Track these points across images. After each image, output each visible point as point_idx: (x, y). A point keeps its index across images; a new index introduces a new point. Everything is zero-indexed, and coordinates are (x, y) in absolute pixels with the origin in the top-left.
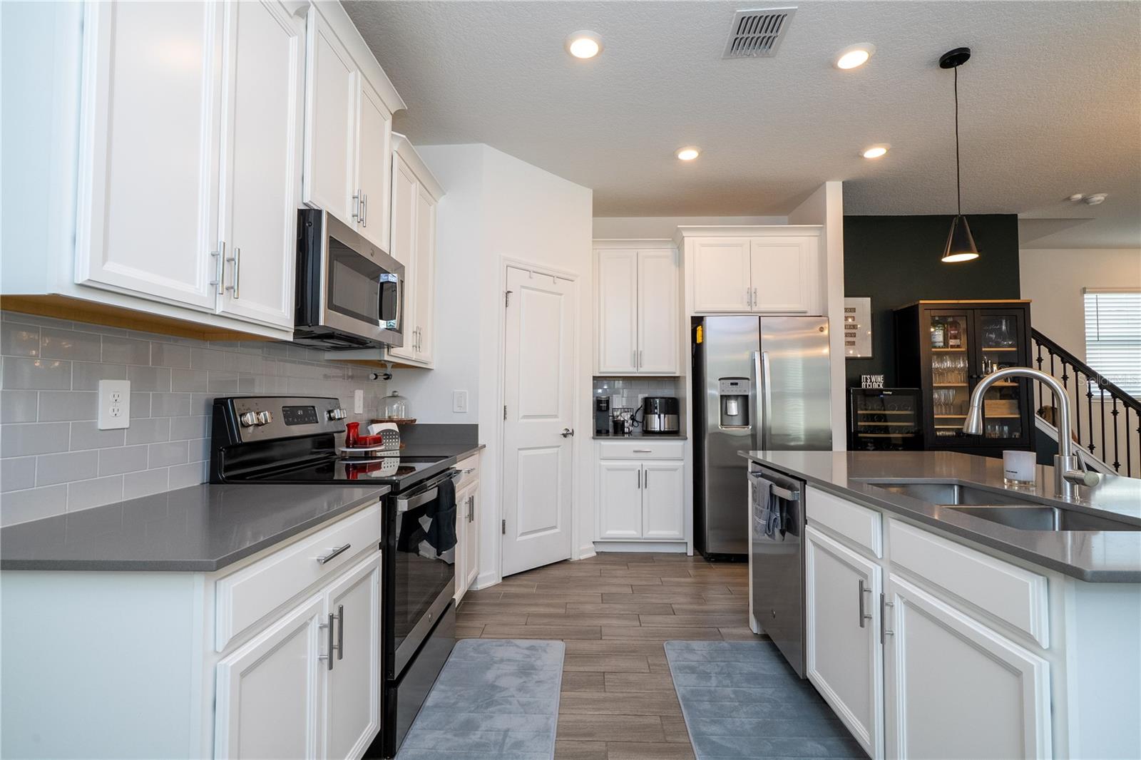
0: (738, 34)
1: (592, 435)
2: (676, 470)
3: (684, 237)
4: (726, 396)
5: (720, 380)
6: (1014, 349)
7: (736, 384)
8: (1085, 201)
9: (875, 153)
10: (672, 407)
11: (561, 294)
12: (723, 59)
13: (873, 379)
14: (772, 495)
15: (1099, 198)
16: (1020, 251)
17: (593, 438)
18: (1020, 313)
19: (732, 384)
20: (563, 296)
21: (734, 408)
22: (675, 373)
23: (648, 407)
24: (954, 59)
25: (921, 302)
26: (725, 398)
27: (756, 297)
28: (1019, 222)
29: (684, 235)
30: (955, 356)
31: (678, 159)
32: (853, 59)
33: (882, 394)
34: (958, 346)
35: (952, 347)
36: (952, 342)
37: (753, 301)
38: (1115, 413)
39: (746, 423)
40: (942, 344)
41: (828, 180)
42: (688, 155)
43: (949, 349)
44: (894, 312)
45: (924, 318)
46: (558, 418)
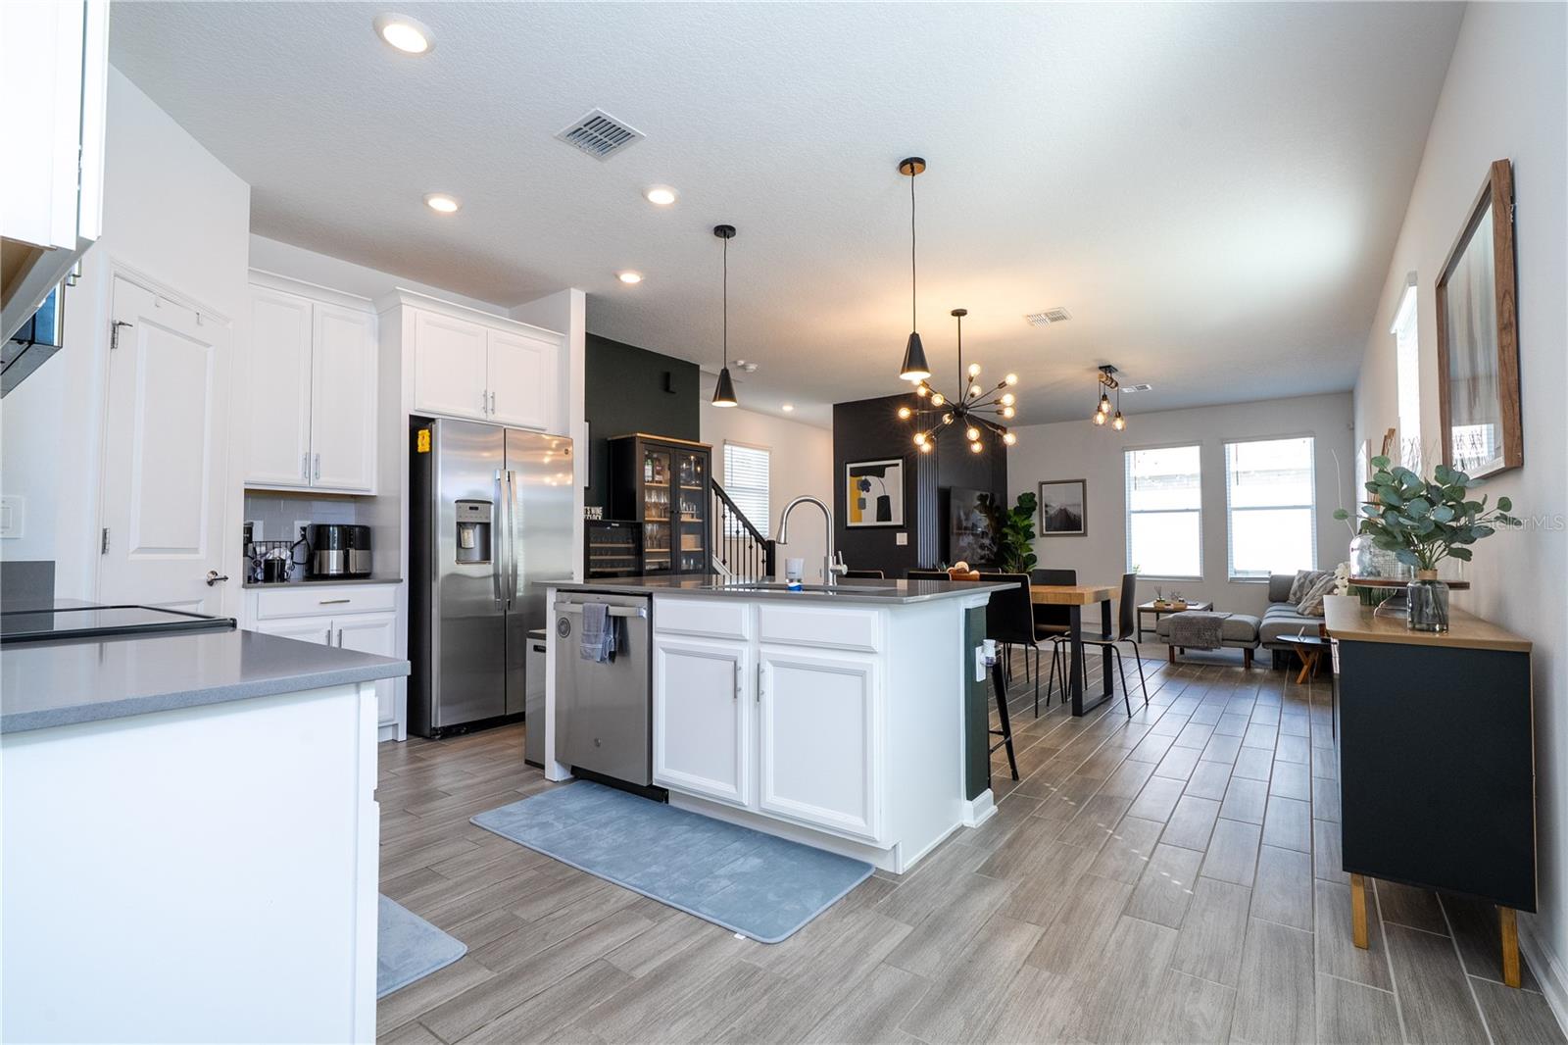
0: (585, 126)
1: (242, 583)
2: (383, 625)
3: (401, 304)
4: (464, 523)
5: (457, 502)
6: (700, 488)
7: (477, 508)
8: (744, 367)
9: (630, 278)
10: (358, 538)
11: (208, 346)
12: (556, 138)
13: (593, 512)
14: (608, 616)
15: (752, 367)
16: (701, 401)
17: (244, 586)
18: (703, 455)
19: (471, 508)
20: (211, 348)
21: (472, 538)
22: (368, 491)
23: (318, 538)
24: (724, 231)
25: (639, 435)
26: (461, 526)
27: (493, 402)
28: (701, 374)
29: (403, 302)
30: (659, 490)
31: (427, 205)
32: (662, 197)
33: (610, 526)
34: (661, 482)
35: (657, 482)
36: (657, 478)
37: (490, 407)
38: (751, 547)
39: (486, 556)
40: (650, 479)
41: (574, 287)
42: (443, 205)
43: (655, 484)
44: (609, 442)
45: (640, 451)
46: (198, 553)
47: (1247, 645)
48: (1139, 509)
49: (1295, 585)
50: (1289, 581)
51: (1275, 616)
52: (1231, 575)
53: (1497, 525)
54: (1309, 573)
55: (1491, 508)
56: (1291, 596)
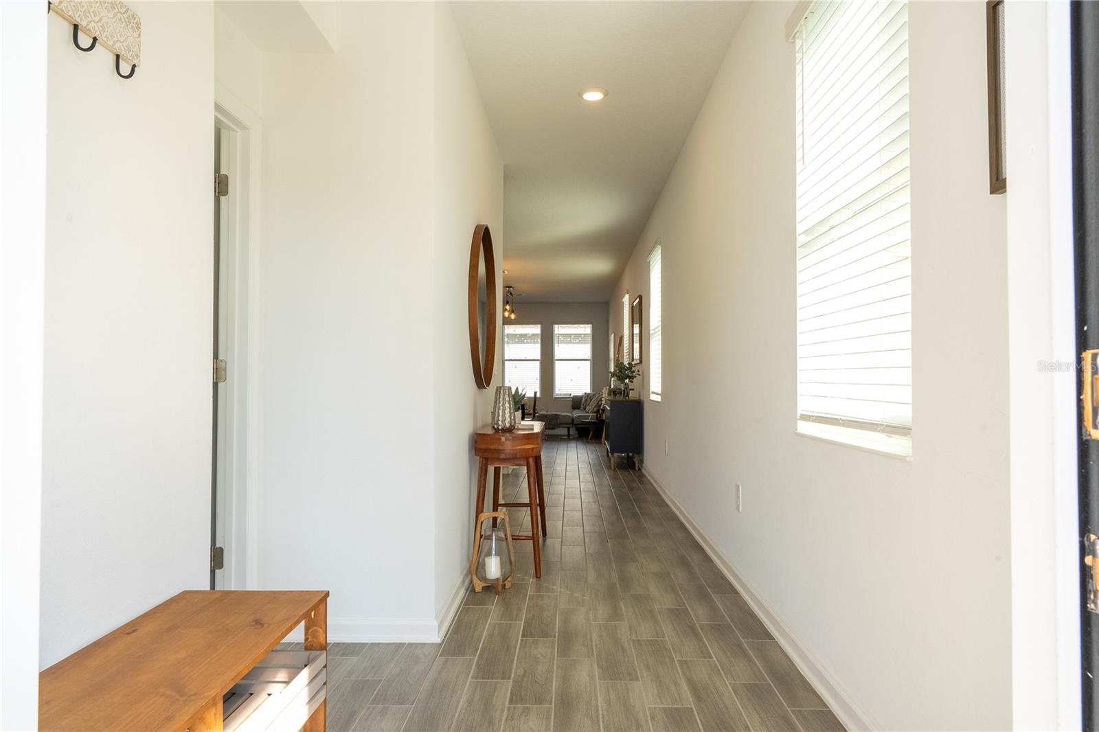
47: (568, 426)
48: (509, 359)
49: (584, 399)
50: (580, 398)
51: (576, 414)
52: (555, 396)
53: (637, 376)
54: (589, 394)
55: (636, 371)
56: (582, 406)
